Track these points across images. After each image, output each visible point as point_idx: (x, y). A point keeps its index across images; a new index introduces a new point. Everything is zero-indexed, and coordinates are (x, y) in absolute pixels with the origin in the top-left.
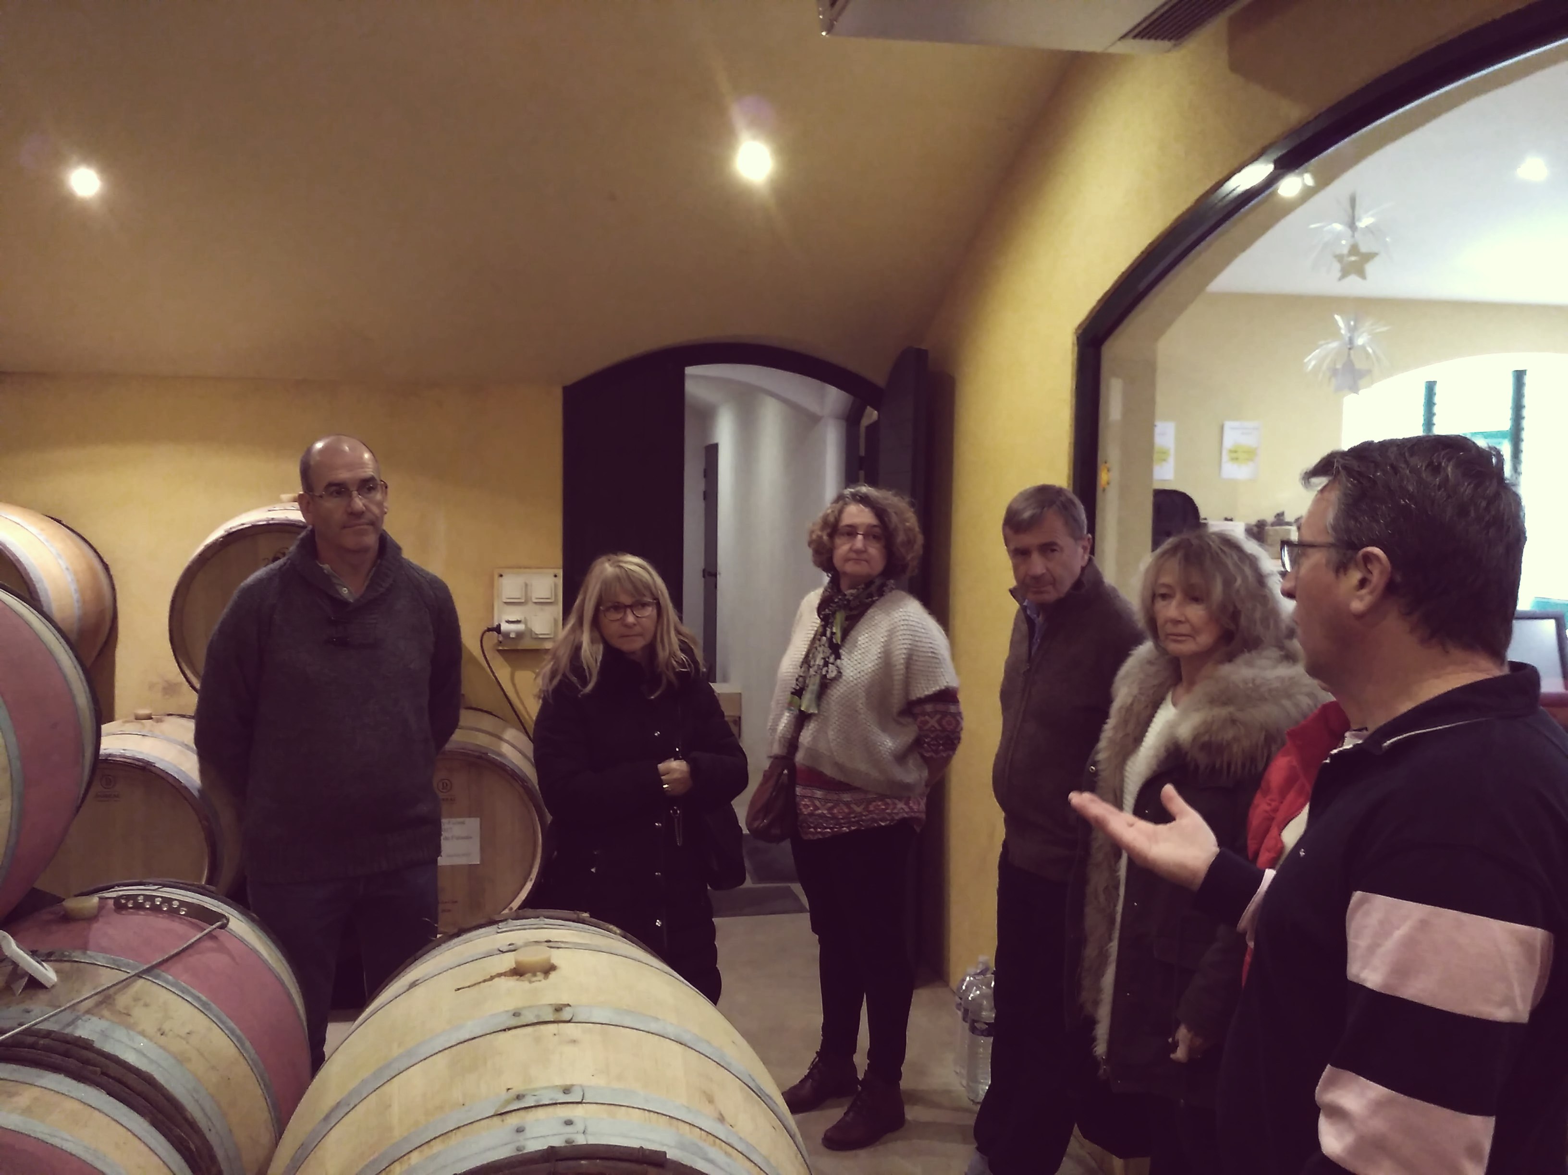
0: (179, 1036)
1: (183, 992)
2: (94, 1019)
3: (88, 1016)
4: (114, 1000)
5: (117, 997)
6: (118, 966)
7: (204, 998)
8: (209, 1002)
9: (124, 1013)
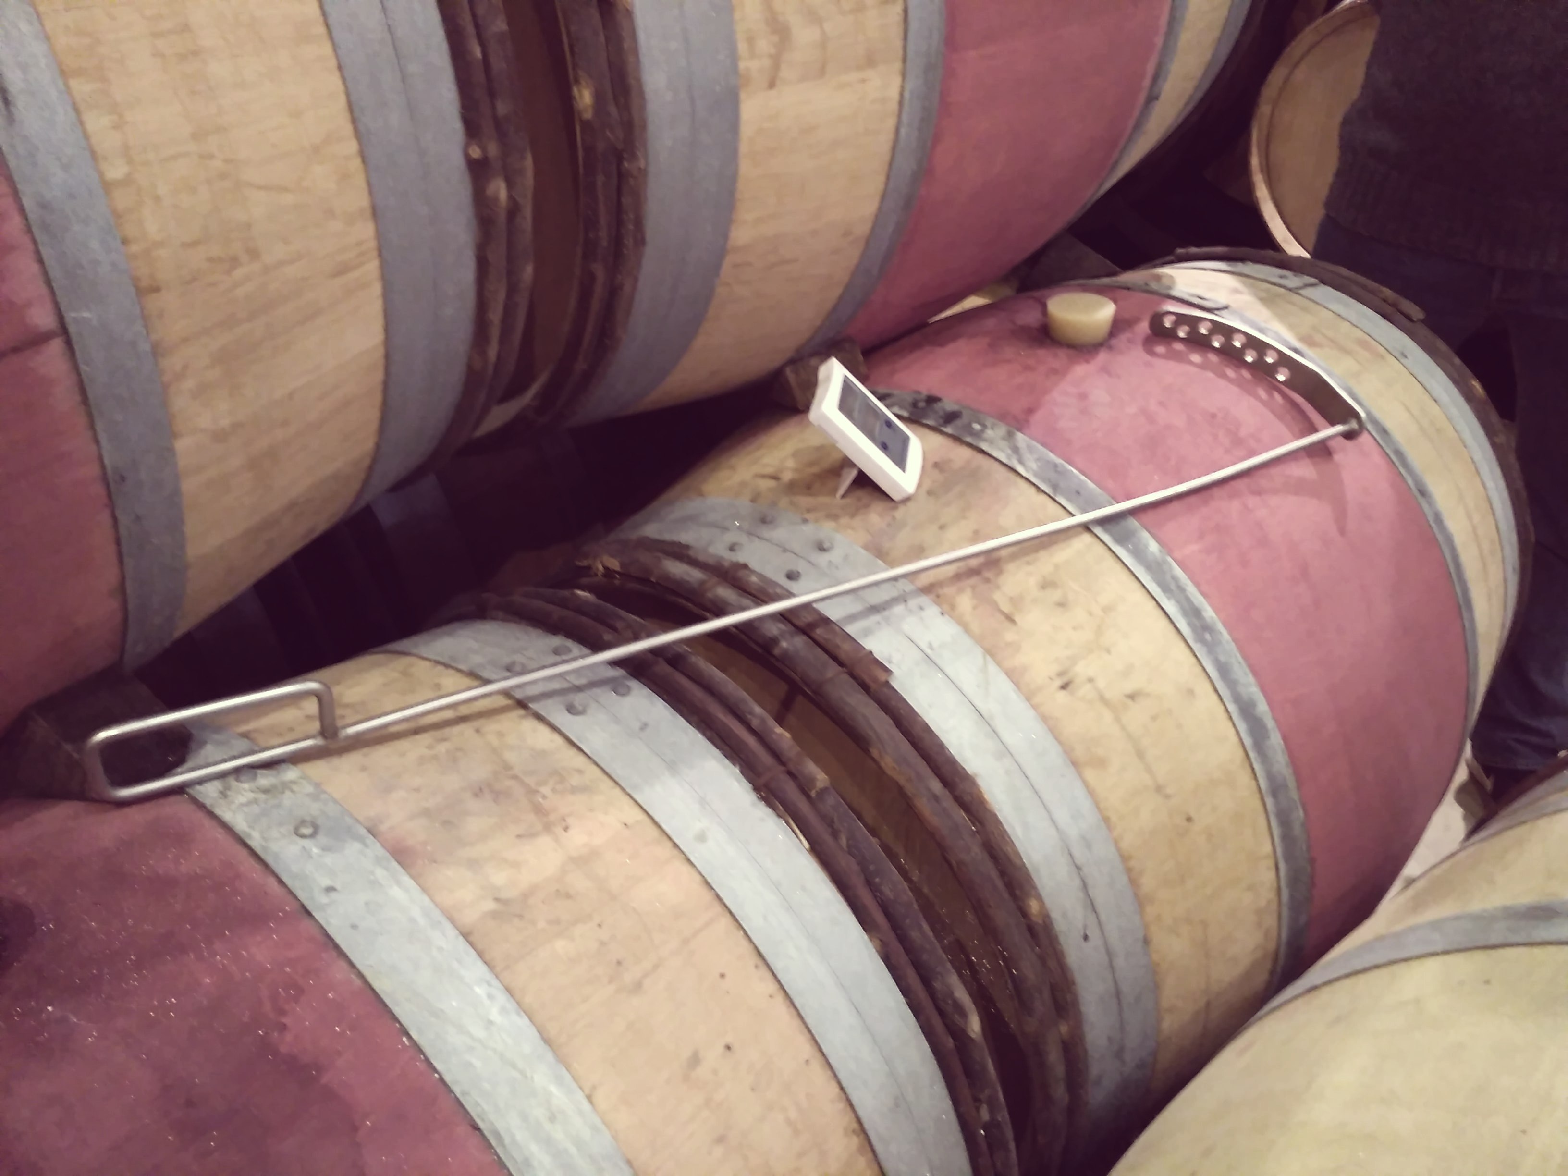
0: (1103, 699)
1: (1166, 589)
2: (932, 611)
3: (924, 600)
4: (1000, 572)
5: (1011, 567)
6: (1055, 487)
7: (1209, 613)
8: (1220, 627)
9: (1003, 613)
